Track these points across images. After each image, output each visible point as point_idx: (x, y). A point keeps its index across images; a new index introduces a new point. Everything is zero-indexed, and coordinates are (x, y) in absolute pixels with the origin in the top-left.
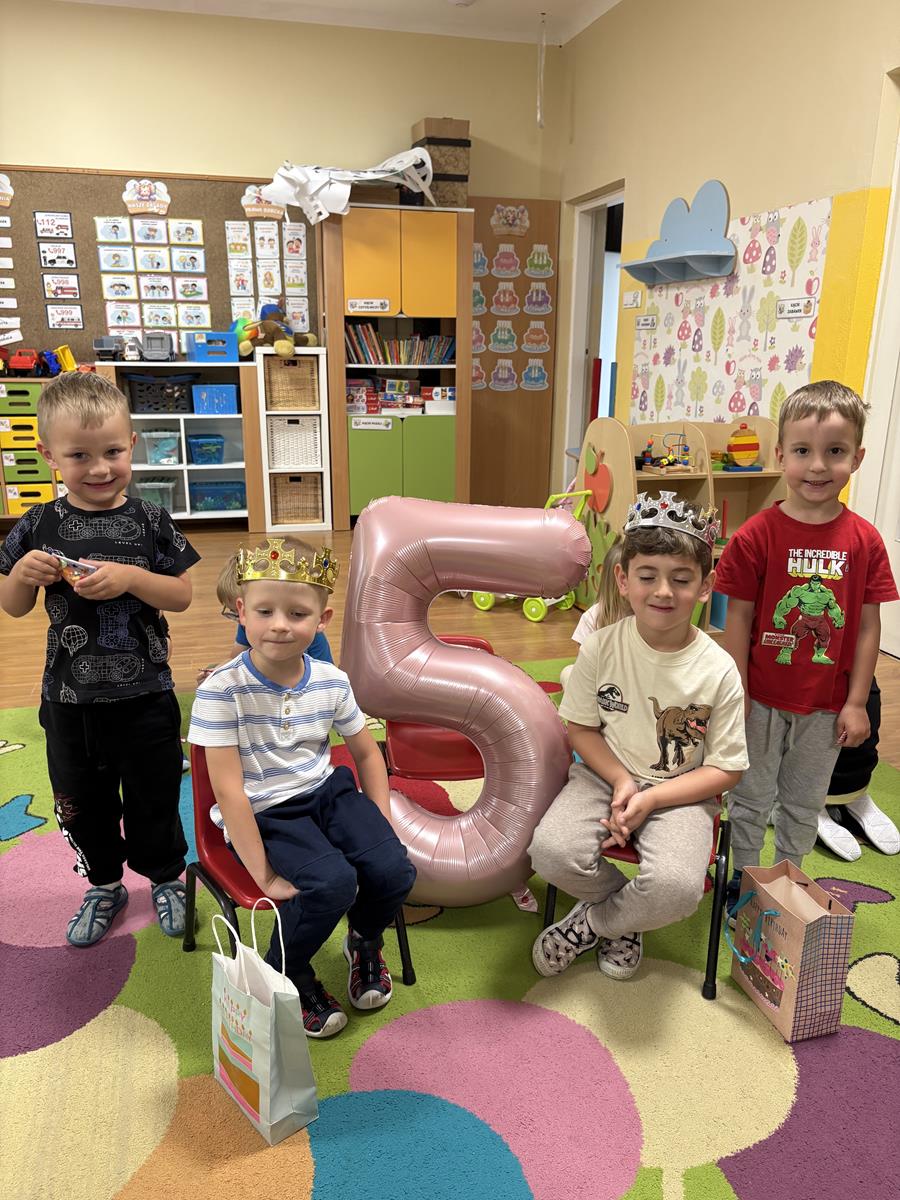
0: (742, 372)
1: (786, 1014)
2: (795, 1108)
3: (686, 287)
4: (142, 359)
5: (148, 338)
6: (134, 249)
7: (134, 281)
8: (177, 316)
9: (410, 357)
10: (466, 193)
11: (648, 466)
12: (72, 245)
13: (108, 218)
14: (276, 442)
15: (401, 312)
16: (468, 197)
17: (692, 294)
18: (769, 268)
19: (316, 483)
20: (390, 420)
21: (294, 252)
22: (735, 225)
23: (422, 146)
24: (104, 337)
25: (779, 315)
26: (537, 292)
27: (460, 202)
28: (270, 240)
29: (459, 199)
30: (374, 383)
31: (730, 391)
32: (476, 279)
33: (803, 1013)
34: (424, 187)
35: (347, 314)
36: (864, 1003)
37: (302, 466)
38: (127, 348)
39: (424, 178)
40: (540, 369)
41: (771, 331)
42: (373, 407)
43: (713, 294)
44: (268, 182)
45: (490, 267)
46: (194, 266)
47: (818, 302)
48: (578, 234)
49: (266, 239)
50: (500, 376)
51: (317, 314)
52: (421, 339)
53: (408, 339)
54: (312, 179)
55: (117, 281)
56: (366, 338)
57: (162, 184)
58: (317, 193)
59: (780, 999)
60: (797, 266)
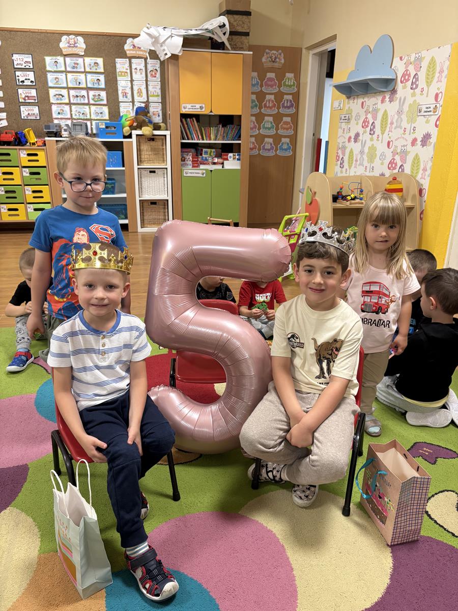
0: (396, 147)
1: (388, 529)
2: (389, 588)
3: (368, 97)
5: (74, 125)
6: (66, 75)
7: (67, 93)
8: (90, 113)
9: (216, 136)
10: (248, 43)
11: (340, 200)
12: (33, 72)
13: (52, 57)
14: (143, 183)
15: (211, 112)
16: (249, 45)
17: (371, 101)
18: (414, 86)
19: (165, 205)
20: (204, 171)
22: (396, 60)
23: (224, 15)
24: (50, 124)
25: (419, 114)
26: (287, 100)
27: (245, 48)
28: (140, 70)
29: (244, 46)
30: (197, 150)
31: (389, 158)
32: (253, 93)
33: (398, 530)
34: (224, 39)
35: (181, 112)
36: (436, 522)
37: (157, 196)
38: (63, 130)
39: (224, 34)
40: (288, 144)
41: (414, 123)
42: (196, 164)
43: (383, 101)
44: (138, 36)
45: (262, 86)
46: (99, 84)
47: (441, 106)
48: (311, 66)
49: (138, 69)
50: (266, 148)
51: (166, 112)
52: (222, 127)
53: (215, 127)
54: (161, 34)
55: (57, 93)
56: (192, 126)
57: (81, 38)
58: (164, 42)
59: (386, 521)
60: (430, 85)
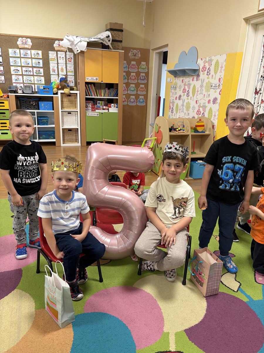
0: (200, 103)
1: (204, 289)
2: (206, 315)
3: (185, 77)
4: (23, 93)
5: (25, 87)
6: (20, 59)
7: (21, 69)
8: (34, 80)
9: (105, 95)
10: (122, 46)
11: (173, 131)
12: (1, 57)
13: (13, 49)
14: (64, 119)
15: (102, 81)
17: (187, 80)
18: (208, 74)
19: (76, 132)
20: (98, 113)
21: (70, 62)
22: (199, 60)
23: (109, 31)
24: (11, 86)
25: (211, 88)
26: (142, 76)
27: (120, 49)
28: (62, 58)
29: (120, 47)
30: (94, 102)
31: (197, 109)
32: (124, 72)
33: (209, 289)
34: (109, 44)
35: (86, 81)
36: (225, 286)
37: (72, 126)
38: (19, 89)
39: (109, 41)
40: (143, 99)
41: (209, 92)
42: (93, 109)
43: (193, 80)
44: (62, 40)
45: (129, 68)
46: (39, 65)
47: (222, 85)
48: (154, 59)
49: (61, 57)
50: (131, 101)
51: (77, 81)
52: (108, 89)
53: (104, 89)
54: (75, 40)
55: (15, 69)
56: (92, 89)
57: (29, 39)
58: (77, 44)
59: (203, 285)
60: (216, 74)
